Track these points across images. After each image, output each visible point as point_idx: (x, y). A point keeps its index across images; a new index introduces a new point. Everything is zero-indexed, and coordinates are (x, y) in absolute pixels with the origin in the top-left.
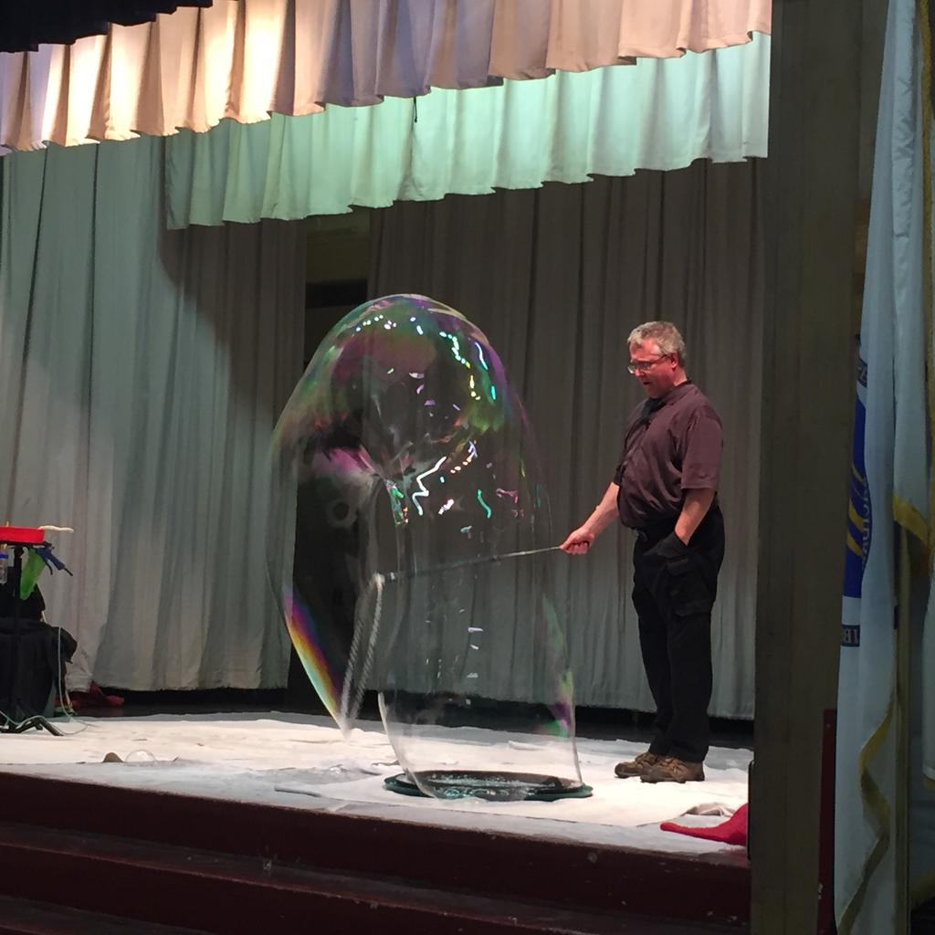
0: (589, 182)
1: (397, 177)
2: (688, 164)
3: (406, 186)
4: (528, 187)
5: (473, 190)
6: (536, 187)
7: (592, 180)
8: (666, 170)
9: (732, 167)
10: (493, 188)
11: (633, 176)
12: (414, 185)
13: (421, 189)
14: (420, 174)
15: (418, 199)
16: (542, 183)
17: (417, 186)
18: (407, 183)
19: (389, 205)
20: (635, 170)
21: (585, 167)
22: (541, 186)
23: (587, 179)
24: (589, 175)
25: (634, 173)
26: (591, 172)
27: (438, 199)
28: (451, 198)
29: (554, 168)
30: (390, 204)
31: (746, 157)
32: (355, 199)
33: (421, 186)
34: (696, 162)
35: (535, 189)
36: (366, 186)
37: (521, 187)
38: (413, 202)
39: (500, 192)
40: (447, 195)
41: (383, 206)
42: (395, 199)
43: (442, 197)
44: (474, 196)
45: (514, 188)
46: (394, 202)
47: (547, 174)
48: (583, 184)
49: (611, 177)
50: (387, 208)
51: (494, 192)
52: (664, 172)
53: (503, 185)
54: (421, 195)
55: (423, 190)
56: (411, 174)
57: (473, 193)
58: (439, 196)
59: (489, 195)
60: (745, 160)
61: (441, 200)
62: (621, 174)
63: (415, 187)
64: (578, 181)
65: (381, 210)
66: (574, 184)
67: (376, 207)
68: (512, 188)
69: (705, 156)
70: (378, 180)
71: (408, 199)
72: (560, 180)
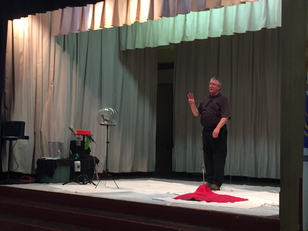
1: (181, 35)
2: (260, 29)
3: (184, 37)
4: (217, 37)
7: (234, 34)
9: (272, 30)
14: (187, 34)
17: (187, 37)
20: (246, 31)
21: (232, 31)
22: (220, 36)
23: (233, 34)
24: (233, 33)
28: (196, 40)
29: (224, 31)
31: (276, 27)
32: (170, 41)
34: (262, 29)
35: (219, 37)
36: (173, 38)
37: (215, 37)
38: (186, 42)
41: (178, 43)
43: (194, 40)
46: (181, 42)
47: (222, 33)
48: (232, 36)
50: (179, 43)
51: (208, 38)
52: (253, 32)
53: (210, 36)
54: (188, 40)
55: (188, 38)
56: (185, 34)
57: (202, 39)
58: (193, 40)
59: (206, 39)
62: (242, 33)
63: (186, 37)
64: (230, 35)
65: (178, 44)
66: (229, 36)
67: (176, 43)
68: (212, 37)
69: (265, 27)
70: (176, 36)
71: (184, 41)
72: (225, 35)
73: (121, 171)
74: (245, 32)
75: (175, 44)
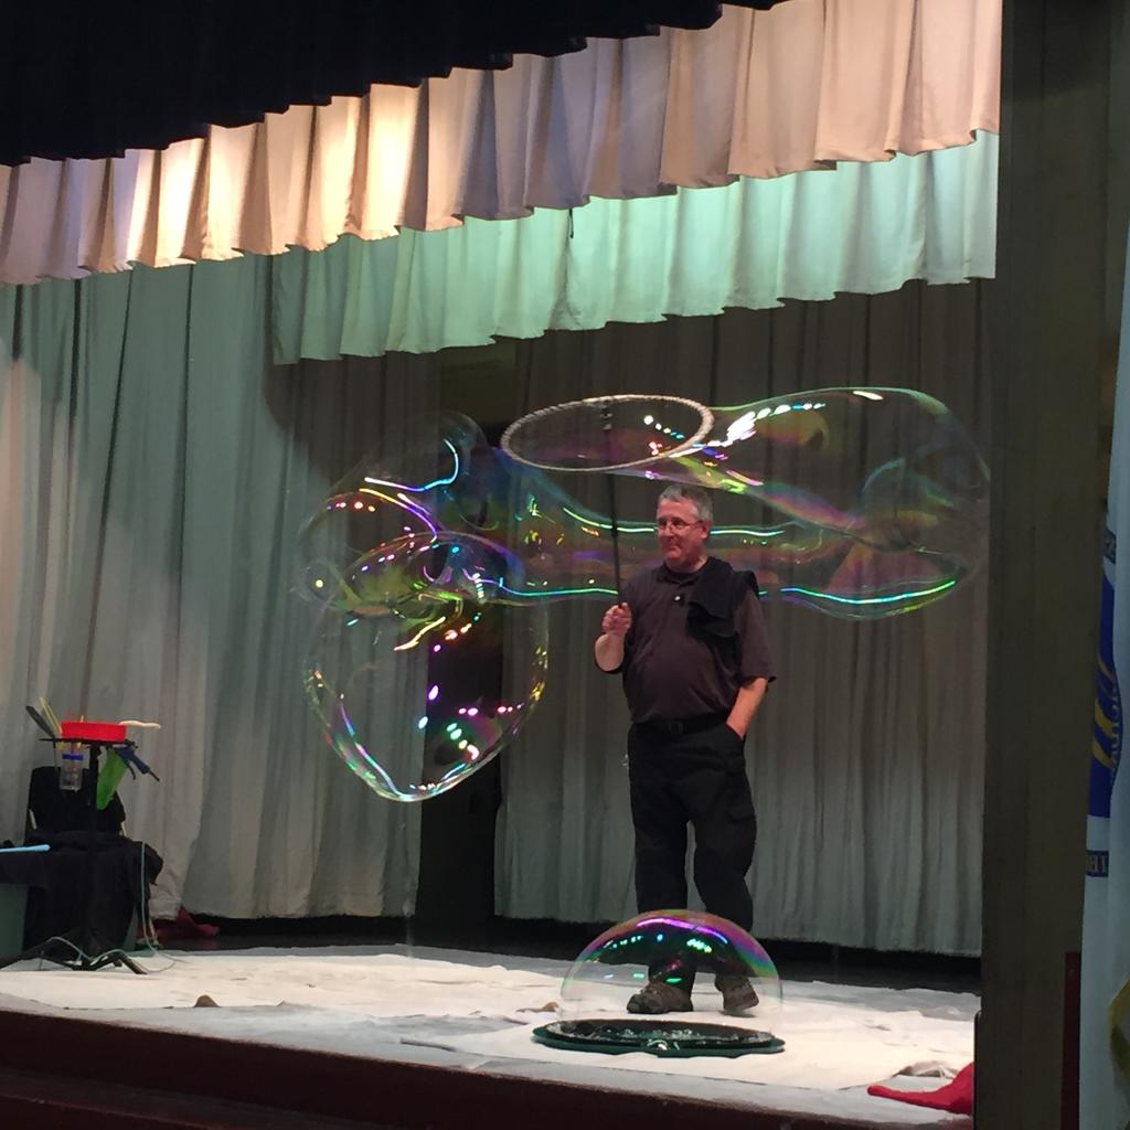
0: (779, 308)
1: (549, 301)
2: (898, 286)
3: (561, 312)
4: (706, 314)
5: (640, 317)
6: (716, 314)
7: (783, 305)
8: (872, 293)
9: (951, 289)
10: (664, 315)
11: (833, 300)
12: (569, 310)
13: (578, 317)
14: (576, 297)
15: (575, 328)
16: (723, 309)
17: (572, 312)
18: (561, 309)
19: (539, 336)
20: (836, 293)
21: (773, 290)
22: (722, 312)
23: (777, 304)
24: (780, 299)
25: (833, 296)
26: (781, 296)
27: (598, 327)
28: (614, 328)
29: (737, 291)
30: (539, 334)
31: (969, 278)
32: (499, 328)
33: (579, 313)
34: (908, 284)
35: (716, 316)
36: (512, 313)
37: (698, 314)
38: (567, 332)
39: (672, 319)
40: (608, 323)
41: (532, 336)
42: (546, 328)
43: (603, 325)
44: (641, 325)
45: (689, 315)
46: (545, 331)
47: (729, 298)
48: (772, 310)
49: (806, 303)
50: (536, 338)
51: (665, 319)
52: (869, 296)
53: (676, 311)
54: (578, 323)
55: (580, 318)
56: (565, 297)
57: (640, 320)
58: (600, 325)
59: (659, 323)
60: (968, 282)
61: (601, 329)
62: (817, 299)
63: (571, 314)
64: (767, 306)
65: (530, 341)
66: (761, 311)
67: (523, 338)
68: (686, 314)
69: (920, 277)
70: (526, 306)
71: (562, 328)
72: (744, 305)
73: (263, 912)
74: (831, 297)
75: (517, 342)
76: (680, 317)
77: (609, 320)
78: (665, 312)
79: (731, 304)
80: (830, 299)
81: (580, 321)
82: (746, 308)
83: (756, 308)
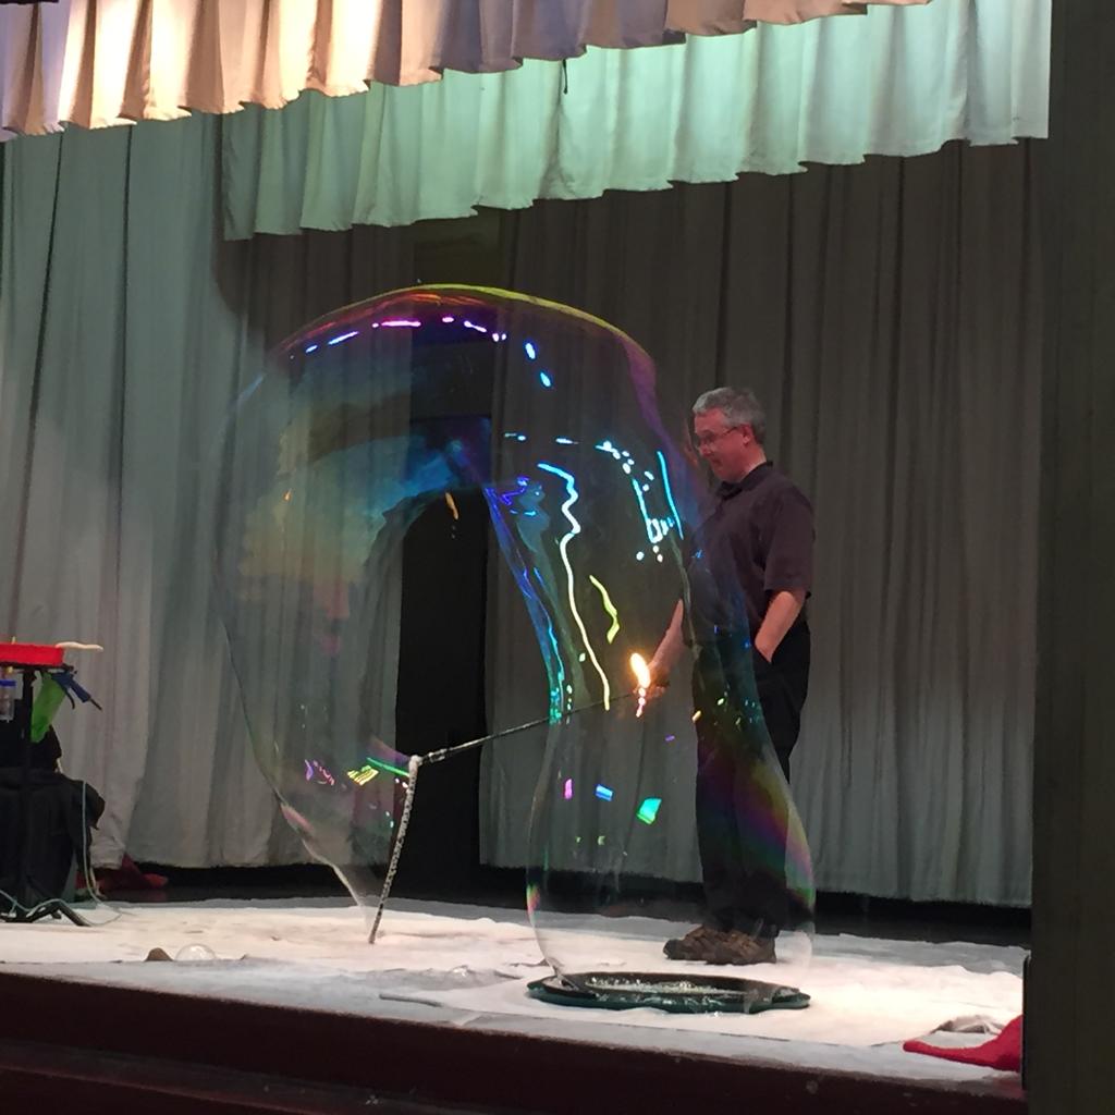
0: (801, 174)
1: (538, 167)
2: (936, 148)
3: (552, 180)
4: (718, 180)
5: (643, 186)
6: (729, 180)
7: (805, 170)
8: (906, 156)
9: (996, 151)
10: (670, 182)
11: (862, 164)
12: (561, 177)
13: (569, 184)
14: (568, 163)
15: (568, 197)
16: (737, 174)
17: (566, 179)
18: (553, 175)
19: (527, 206)
20: (866, 156)
21: (795, 152)
22: (736, 178)
23: (798, 169)
24: (801, 164)
25: (863, 160)
26: (803, 159)
27: (594, 196)
28: (613, 197)
29: (752, 154)
30: (528, 204)
31: (1017, 138)
32: (482, 197)
33: (573, 181)
34: (949, 146)
35: (727, 185)
36: (496, 182)
37: (708, 180)
38: (560, 201)
39: (679, 186)
40: (606, 192)
41: (520, 207)
42: (536, 197)
43: (600, 194)
44: (643, 193)
45: (698, 182)
46: (534, 201)
47: (744, 162)
48: (792, 176)
49: (830, 167)
50: (524, 210)
51: (671, 186)
52: (902, 160)
53: (684, 178)
54: (572, 192)
55: (574, 186)
56: (557, 162)
57: (643, 188)
58: (597, 193)
59: (664, 191)
60: (1016, 142)
61: (597, 199)
62: (844, 163)
63: (563, 180)
64: (787, 171)
65: (517, 212)
66: (781, 177)
67: (509, 208)
68: (695, 180)
69: (961, 137)
70: (512, 174)
71: (553, 197)
72: (762, 171)
73: (216, 861)
74: (860, 160)
75: (502, 212)
76: (689, 184)
77: (608, 187)
78: (671, 179)
79: (746, 170)
80: (859, 162)
81: (574, 189)
82: (764, 174)
83: (775, 174)
